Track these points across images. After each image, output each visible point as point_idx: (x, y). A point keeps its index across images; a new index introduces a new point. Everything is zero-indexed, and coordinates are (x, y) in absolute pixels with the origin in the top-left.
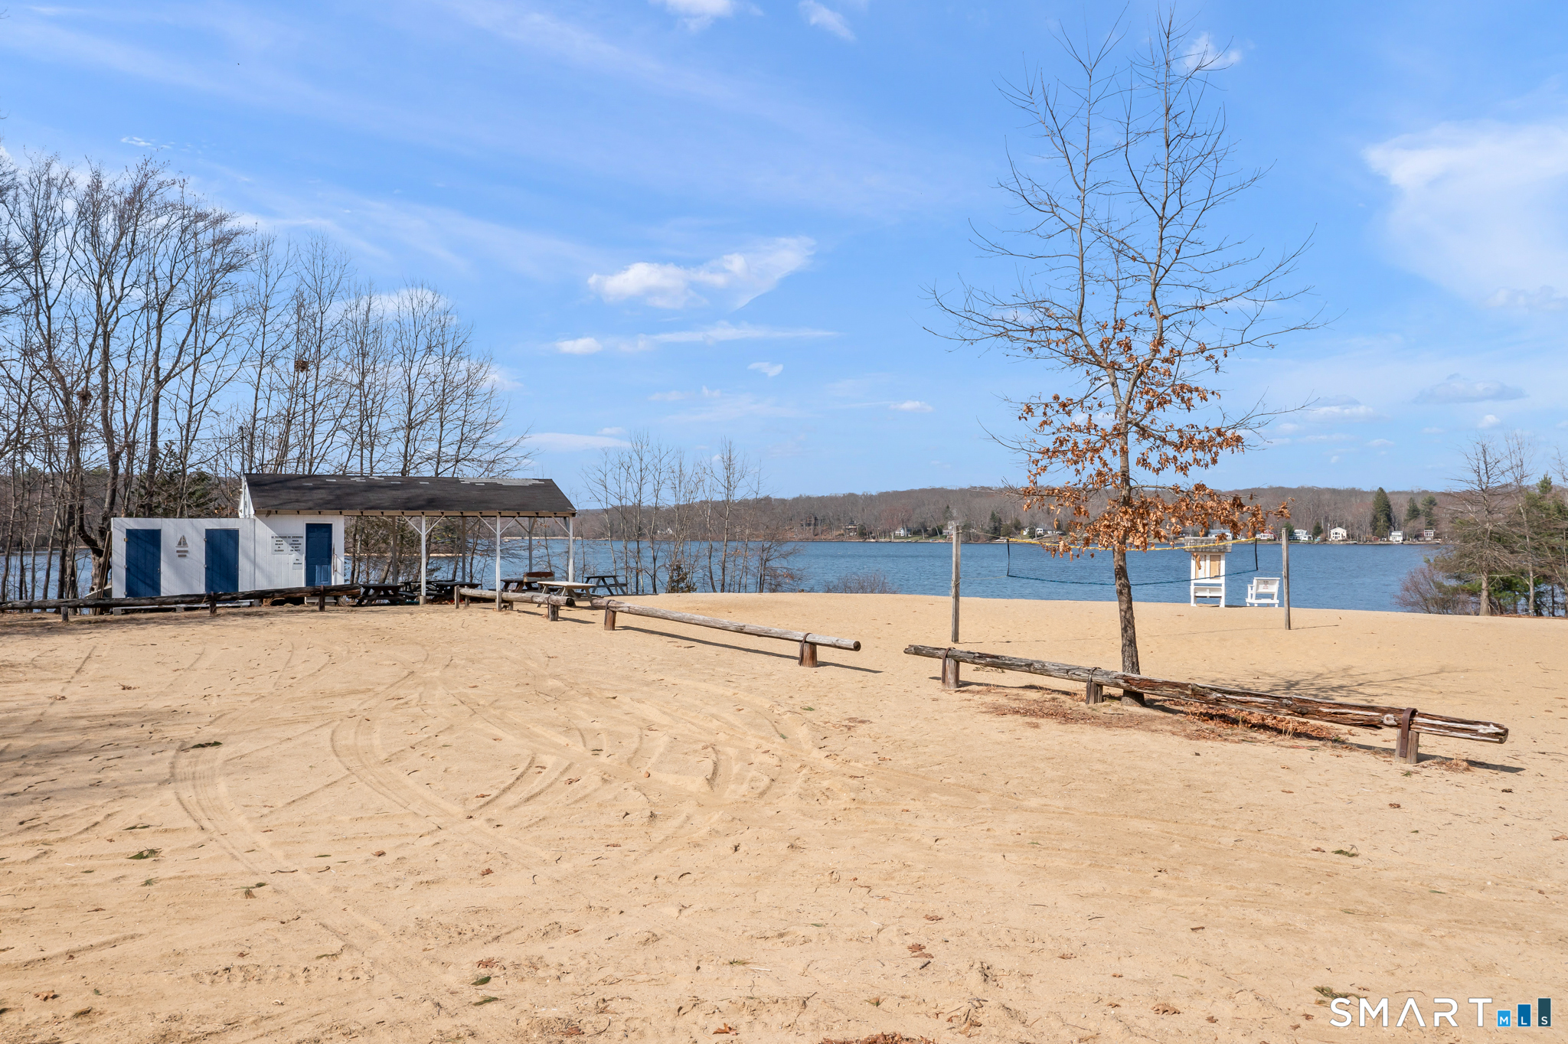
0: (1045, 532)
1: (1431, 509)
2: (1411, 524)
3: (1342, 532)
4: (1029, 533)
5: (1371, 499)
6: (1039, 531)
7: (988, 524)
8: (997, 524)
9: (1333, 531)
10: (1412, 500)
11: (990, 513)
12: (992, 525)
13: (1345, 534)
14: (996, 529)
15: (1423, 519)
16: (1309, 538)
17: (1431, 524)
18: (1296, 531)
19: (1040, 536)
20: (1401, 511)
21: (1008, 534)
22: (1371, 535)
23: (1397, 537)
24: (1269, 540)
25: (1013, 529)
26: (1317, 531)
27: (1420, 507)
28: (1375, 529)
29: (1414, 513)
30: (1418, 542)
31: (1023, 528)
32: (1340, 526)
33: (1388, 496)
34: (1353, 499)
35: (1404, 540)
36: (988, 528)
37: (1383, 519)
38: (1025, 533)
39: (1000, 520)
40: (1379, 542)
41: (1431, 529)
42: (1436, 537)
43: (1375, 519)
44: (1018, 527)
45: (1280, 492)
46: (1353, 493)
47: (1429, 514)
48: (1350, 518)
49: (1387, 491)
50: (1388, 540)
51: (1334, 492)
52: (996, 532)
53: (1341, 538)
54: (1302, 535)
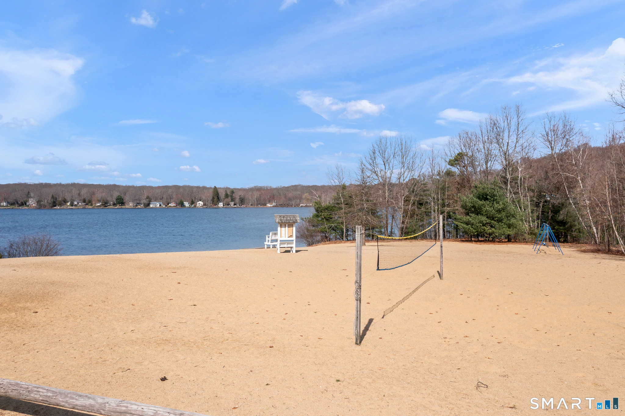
0: (78, 203)
1: (232, 194)
2: (226, 200)
3: (201, 203)
4: (70, 204)
5: (211, 191)
6: (75, 203)
7: (50, 200)
8: (55, 200)
9: (198, 203)
10: (226, 191)
11: (51, 195)
12: (52, 200)
13: (202, 204)
14: (54, 202)
15: (230, 198)
16: (189, 205)
17: (232, 200)
18: (184, 203)
19: (75, 205)
20: (222, 195)
21: (60, 205)
22: (211, 204)
23: (221, 205)
24: (174, 206)
25: (63, 202)
26: (192, 203)
27: (229, 193)
28: (213, 202)
29: (227, 196)
30: (228, 207)
31: (68, 202)
32: (200, 201)
33: (218, 189)
34: (205, 191)
35: (223, 206)
36: (50, 202)
37: (216, 198)
38: (68, 204)
39: (56, 198)
40: (215, 207)
41: (232, 202)
42: (235, 205)
43: (213, 198)
44: (65, 201)
45: (177, 187)
46: (204, 188)
47: (232, 196)
48: (204, 198)
49: (217, 187)
50: (218, 206)
51: (198, 187)
52: (54, 204)
53: (201, 205)
54: (187, 204)
